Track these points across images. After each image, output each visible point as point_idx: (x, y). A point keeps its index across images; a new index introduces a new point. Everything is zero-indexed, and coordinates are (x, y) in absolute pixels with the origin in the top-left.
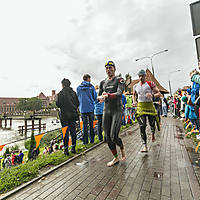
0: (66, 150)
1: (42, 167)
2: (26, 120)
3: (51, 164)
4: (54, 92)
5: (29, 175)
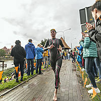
0: (17, 79)
3: (7, 88)
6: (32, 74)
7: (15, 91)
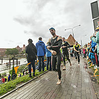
1: (18, 83)
2: (10, 60)
4: (24, 45)
5: (11, 88)
6: (43, 70)
7: (29, 85)
